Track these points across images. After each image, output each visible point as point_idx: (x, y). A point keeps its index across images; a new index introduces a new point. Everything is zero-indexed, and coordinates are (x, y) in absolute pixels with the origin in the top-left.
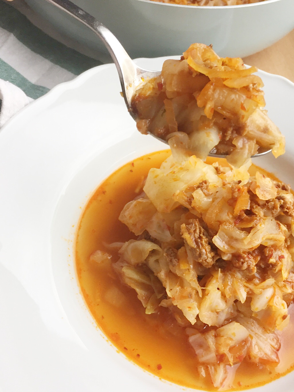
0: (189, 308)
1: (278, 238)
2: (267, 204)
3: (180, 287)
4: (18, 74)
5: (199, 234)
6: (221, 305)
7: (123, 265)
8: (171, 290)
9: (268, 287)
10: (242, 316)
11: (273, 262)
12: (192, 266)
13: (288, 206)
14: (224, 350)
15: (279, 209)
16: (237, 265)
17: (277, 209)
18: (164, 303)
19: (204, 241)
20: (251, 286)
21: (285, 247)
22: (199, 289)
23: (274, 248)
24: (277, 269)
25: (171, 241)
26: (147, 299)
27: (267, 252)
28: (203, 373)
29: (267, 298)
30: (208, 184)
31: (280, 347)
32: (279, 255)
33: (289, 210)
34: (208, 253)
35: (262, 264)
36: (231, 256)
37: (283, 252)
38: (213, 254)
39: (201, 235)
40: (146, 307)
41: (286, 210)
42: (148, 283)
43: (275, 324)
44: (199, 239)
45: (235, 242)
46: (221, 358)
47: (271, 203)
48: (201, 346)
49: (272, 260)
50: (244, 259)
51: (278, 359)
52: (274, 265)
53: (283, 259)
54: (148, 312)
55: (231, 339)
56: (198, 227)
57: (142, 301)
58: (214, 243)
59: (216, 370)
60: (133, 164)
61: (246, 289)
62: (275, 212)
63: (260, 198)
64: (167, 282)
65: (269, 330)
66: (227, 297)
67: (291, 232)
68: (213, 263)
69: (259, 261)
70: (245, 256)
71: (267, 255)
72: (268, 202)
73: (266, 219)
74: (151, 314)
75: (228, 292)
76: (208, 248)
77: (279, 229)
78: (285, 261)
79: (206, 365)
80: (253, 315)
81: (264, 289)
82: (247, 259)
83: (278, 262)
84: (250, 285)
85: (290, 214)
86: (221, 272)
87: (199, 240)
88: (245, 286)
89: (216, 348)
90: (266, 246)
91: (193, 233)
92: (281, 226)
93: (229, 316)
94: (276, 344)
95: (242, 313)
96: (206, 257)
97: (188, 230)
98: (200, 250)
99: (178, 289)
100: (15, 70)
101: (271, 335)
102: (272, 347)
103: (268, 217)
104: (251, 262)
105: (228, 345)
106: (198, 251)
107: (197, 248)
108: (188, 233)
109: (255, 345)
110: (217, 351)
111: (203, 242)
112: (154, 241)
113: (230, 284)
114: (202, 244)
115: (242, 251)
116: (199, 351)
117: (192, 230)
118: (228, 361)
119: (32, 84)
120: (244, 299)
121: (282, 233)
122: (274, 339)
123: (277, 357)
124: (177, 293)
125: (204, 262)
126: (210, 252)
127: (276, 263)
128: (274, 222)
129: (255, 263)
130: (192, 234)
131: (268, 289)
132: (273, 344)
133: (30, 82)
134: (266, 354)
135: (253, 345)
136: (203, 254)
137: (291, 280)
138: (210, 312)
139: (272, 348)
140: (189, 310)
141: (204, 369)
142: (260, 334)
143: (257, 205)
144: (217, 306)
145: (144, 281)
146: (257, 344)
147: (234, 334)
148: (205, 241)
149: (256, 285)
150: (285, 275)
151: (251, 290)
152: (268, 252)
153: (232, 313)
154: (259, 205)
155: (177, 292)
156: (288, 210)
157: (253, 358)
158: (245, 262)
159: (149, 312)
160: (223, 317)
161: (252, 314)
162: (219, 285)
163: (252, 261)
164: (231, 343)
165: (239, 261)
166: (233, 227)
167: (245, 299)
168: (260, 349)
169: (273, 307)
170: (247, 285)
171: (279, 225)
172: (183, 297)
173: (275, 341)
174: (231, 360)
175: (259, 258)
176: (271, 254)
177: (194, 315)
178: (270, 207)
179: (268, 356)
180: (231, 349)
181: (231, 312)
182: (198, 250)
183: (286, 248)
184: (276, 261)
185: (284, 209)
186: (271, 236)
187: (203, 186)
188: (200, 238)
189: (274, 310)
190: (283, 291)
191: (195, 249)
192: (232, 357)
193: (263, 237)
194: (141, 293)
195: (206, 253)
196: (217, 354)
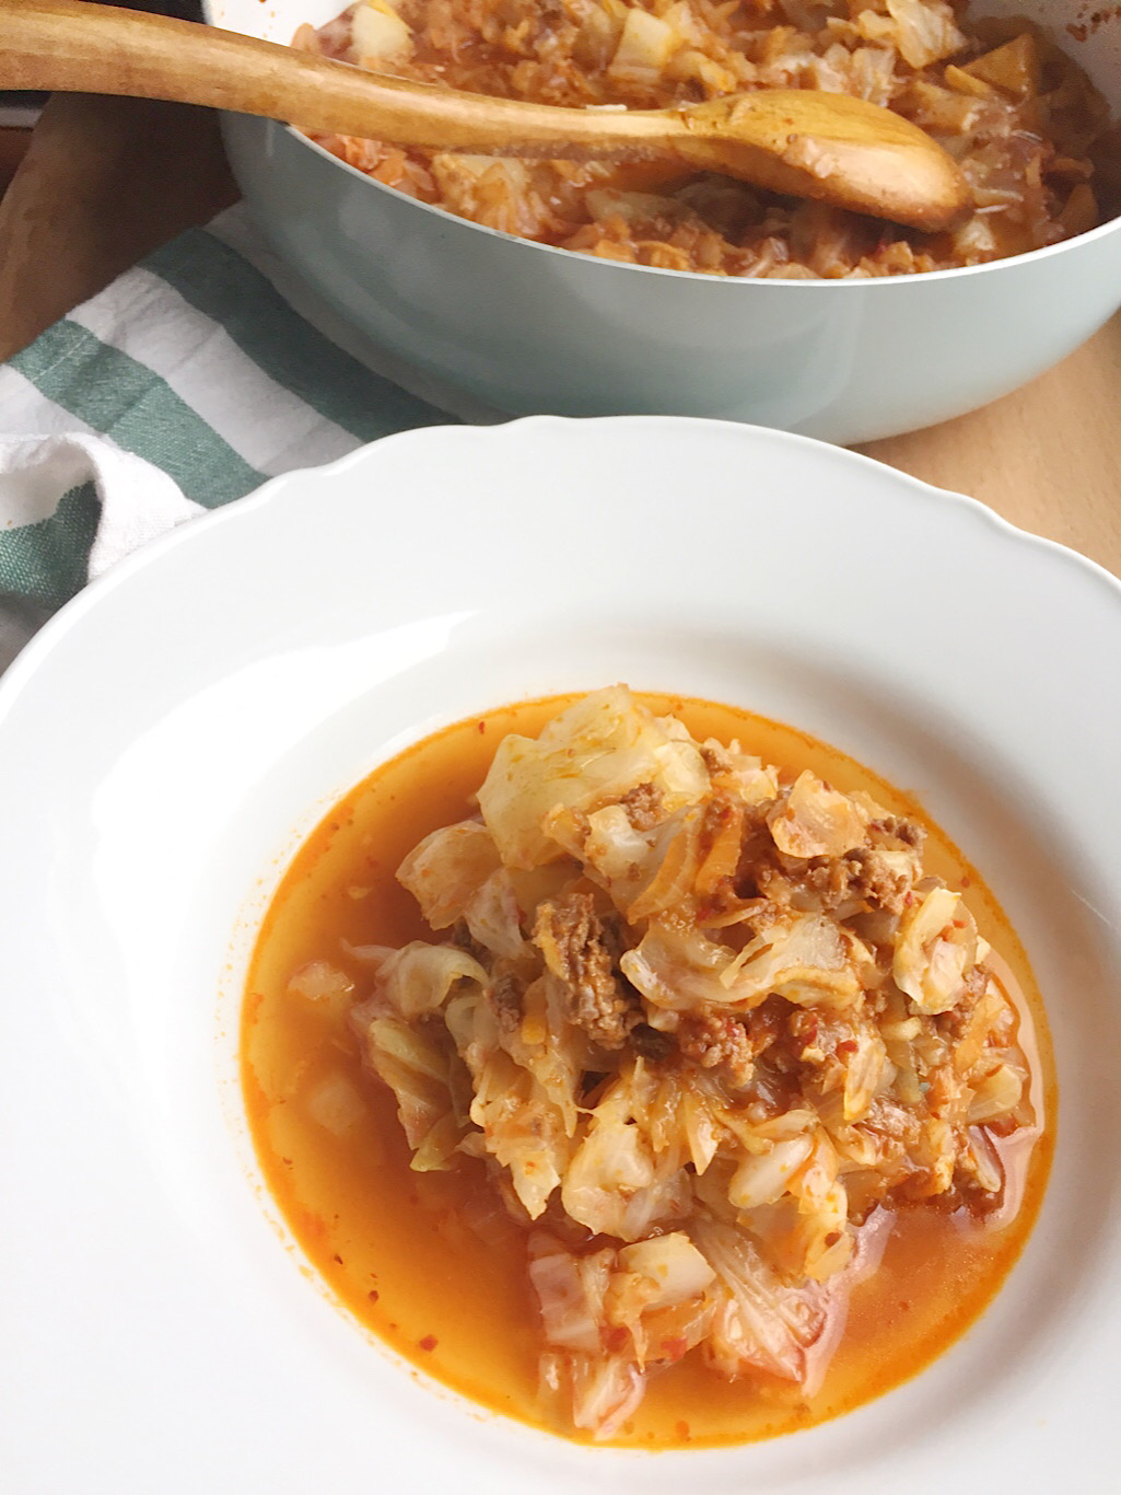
0: (531, 1164)
1: (832, 983)
2: (810, 872)
3: (515, 1100)
4: (218, 440)
5: (585, 939)
6: (636, 1172)
7: (378, 1015)
8: (488, 1103)
9: (790, 1135)
10: (708, 1217)
11: (814, 1059)
12: (555, 1039)
13: (874, 879)
14: (627, 1315)
15: (844, 892)
16: (690, 1049)
17: (837, 888)
18: (469, 1145)
19: (592, 963)
20: (738, 1126)
21: (868, 1017)
22: (571, 1112)
23: (824, 1014)
24: (826, 1082)
25: (521, 955)
26: (427, 1123)
27: (798, 1023)
28: (551, 1375)
29: (783, 1168)
30: (655, 796)
31: (816, 1338)
32: (838, 1040)
33: (881, 895)
34: (601, 998)
35: (782, 1059)
36: (675, 1017)
37: (857, 1031)
38: (620, 1005)
39: (590, 943)
40: (417, 1149)
41: (869, 892)
42: (438, 1076)
43: (804, 1258)
44: (582, 954)
45: (690, 976)
46: (616, 1339)
47: (821, 871)
48: (562, 1291)
49: (813, 1053)
50: (713, 1032)
51: (800, 1373)
52: (814, 1069)
53: (851, 1055)
54: (419, 1165)
55: (654, 1284)
56: (584, 920)
57: (407, 1127)
58: (623, 971)
59: (593, 1374)
60: (482, 726)
61: (718, 1131)
62: (831, 899)
63: (781, 849)
64: (484, 1078)
65: (791, 1276)
66: (657, 1149)
67: (891, 972)
68: (621, 1034)
69: (766, 1049)
70: (718, 1024)
71: (796, 1035)
72: (815, 862)
73: (799, 918)
74: (428, 1172)
75: (658, 1132)
76: (604, 985)
77: (846, 957)
78: (856, 1061)
79: (565, 1353)
80: (738, 1220)
81: (777, 1141)
82: (723, 1035)
83: (832, 1061)
84: (735, 1119)
85: (885, 906)
86: (647, 1067)
87: (581, 958)
88: (718, 1122)
89: (604, 1304)
90: (795, 1002)
91: (567, 934)
92: (854, 948)
93: (665, 1213)
94: (808, 1323)
95: (711, 1211)
96: (594, 1010)
97: (555, 923)
98: (578, 985)
99: (510, 1103)
100: (210, 428)
101: (793, 1294)
102: (790, 1332)
103: (808, 915)
104: (735, 1048)
105: (641, 1300)
106: (569, 990)
107: (571, 980)
108: (551, 932)
109: (732, 1317)
110: (607, 1316)
111: (592, 965)
112: (478, 953)
113: (670, 1111)
114: (587, 971)
115: (708, 1010)
116: (550, 1307)
117: (566, 925)
118: (634, 1352)
119: (252, 469)
120: (704, 1160)
121: (855, 971)
122: (804, 1308)
123: (802, 1366)
124: (504, 1115)
125: (591, 1026)
126: (611, 999)
127: (824, 1063)
128: (831, 931)
129: (753, 1051)
130: (563, 936)
131: (792, 1142)
132: (796, 1321)
133: (247, 465)
134: (763, 1349)
135: (727, 1316)
136: (585, 1001)
137: (884, 1124)
138: (598, 1189)
139: (787, 1336)
140: (527, 1173)
141: (557, 1367)
142: (757, 1283)
143: (776, 871)
144: (619, 1172)
145: (429, 1070)
146: (740, 1315)
147: (664, 1269)
148: (598, 963)
149: (753, 1123)
150: (852, 1105)
151: (735, 1136)
152: (799, 1025)
153: (676, 1204)
154: (783, 872)
155: (502, 1112)
156: (877, 893)
157: (720, 1357)
158: (715, 1045)
159: (423, 1164)
160: (643, 1213)
161: (737, 1216)
162: (631, 1108)
163: (738, 1044)
164: (653, 1298)
165: (698, 1038)
166: (692, 930)
167: (709, 1160)
168: (749, 1331)
169: (801, 1204)
170: (726, 1120)
171: (848, 943)
172: (517, 1131)
173: (806, 1314)
174: (641, 1350)
175: (769, 1040)
176: (808, 1032)
177: (540, 1189)
178: (818, 882)
179: (770, 1357)
180: (647, 1317)
181: (673, 1201)
182: (571, 986)
183: (870, 1021)
184: (827, 1058)
185: (863, 891)
186: (812, 975)
187: (638, 798)
188: (586, 951)
189: (802, 1211)
190: (851, 1158)
191: (565, 982)
192: (644, 1341)
193: (780, 972)
194: (410, 1104)
195: (596, 998)
196: (604, 1324)
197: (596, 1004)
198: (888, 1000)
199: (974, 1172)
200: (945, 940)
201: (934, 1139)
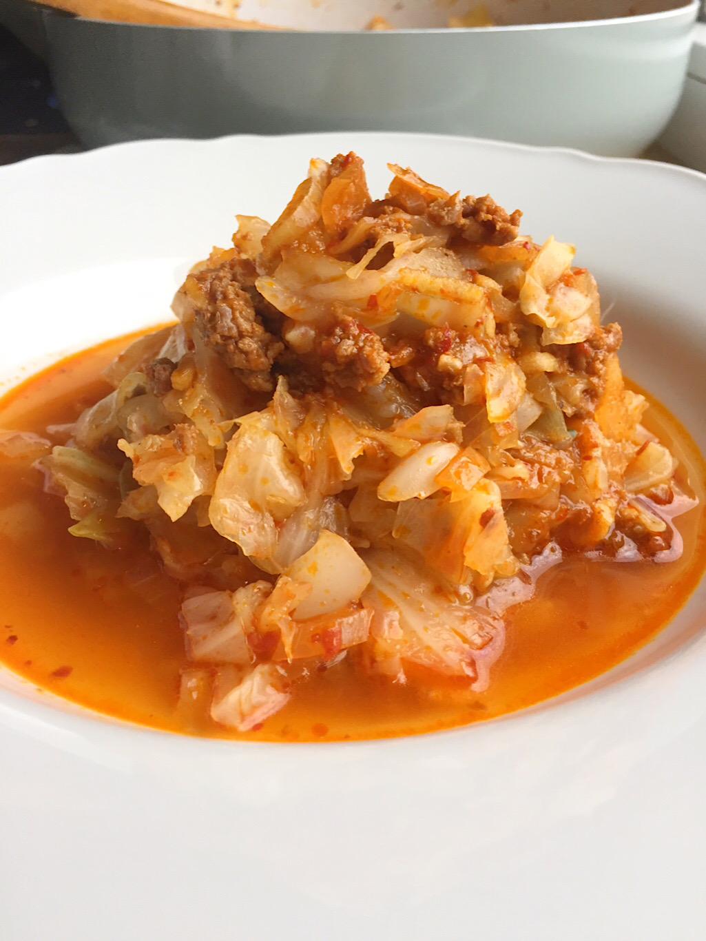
0: (173, 474)
1: (459, 292)
6: (284, 482)
11: (452, 366)
14: (272, 612)
16: (324, 344)
21: (502, 345)
23: (458, 333)
27: (432, 334)
29: (430, 460)
32: (474, 355)
34: (237, 314)
36: (311, 329)
37: (492, 352)
40: (79, 521)
48: (212, 617)
49: (450, 361)
50: (345, 327)
51: (470, 670)
52: (453, 376)
53: (487, 363)
54: (78, 530)
55: (304, 583)
57: (71, 505)
58: (259, 291)
67: (519, 304)
68: (263, 359)
71: (431, 343)
76: (243, 307)
79: (210, 667)
80: (394, 534)
81: (422, 442)
82: (355, 331)
89: (253, 615)
92: (479, 277)
96: (232, 326)
98: (215, 306)
102: (457, 636)
106: (207, 311)
107: (210, 304)
109: (392, 623)
110: (255, 623)
111: (230, 291)
114: (224, 296)
115: (338, 310)
116: (196, 628)
118: (283, 654)
124: (153, 448)
126: (250, 319)
127: (462, 373)
128: (456, 263)
131: (438, 443)
134: (428, 647)
135: (387, 623)
136: (221, 315)
138: (246, 505)
140: (169, 480)
141: (200, 678)
148: (237, 292)
151: (382, 445)
155: (151, 446)
158: (348, 338)
165: (331, 334)
171: (474, 274)
174: (288, 638)
177: (182, 495)
179: (437, 655)
182: (209, 308)
184: (465, 368)
192: (292, 630)
193: (405, 268)
195: (233, 313)
196: (252, 629)
197: (234, 319)
198: (520, 334)
199: (637, 517)
200: (567, 285)
201: (589, 478)
